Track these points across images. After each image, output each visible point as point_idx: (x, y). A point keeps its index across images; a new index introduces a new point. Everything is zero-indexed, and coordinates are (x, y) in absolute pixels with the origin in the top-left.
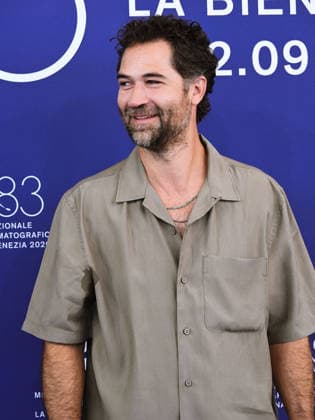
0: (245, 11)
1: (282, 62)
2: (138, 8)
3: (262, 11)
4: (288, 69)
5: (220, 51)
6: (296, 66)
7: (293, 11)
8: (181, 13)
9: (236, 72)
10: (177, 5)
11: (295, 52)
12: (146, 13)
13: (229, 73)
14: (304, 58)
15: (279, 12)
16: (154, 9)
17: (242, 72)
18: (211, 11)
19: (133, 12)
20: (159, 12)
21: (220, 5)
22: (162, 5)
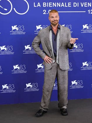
0: (48, 6)
2: (35, 6)
3: (50, 6)
5: (45, 11)
7: (53, 6)
8: (40, 6)
10: (40, 5)
12: (36, 6)
13: (46, 14)
15: (52, 6)
16: (37, 6)
17: (47, 14)
18: (44, 6)
19: (34, 6)
20: (38, 6)
21: (45, 5)
22: (38, 5)
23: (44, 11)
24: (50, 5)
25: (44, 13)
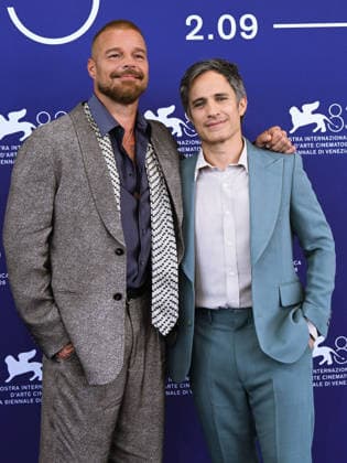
1: (239, 30)
4: (243, 34)
6: (249, 33)
9: (206, 37)
11: (248, 22)
13: (201, 38)
14: (255, 27)
17: (211, 37)
23: (188, 22)
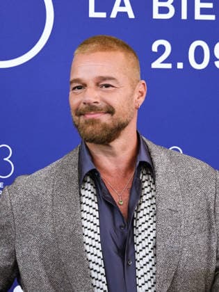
0: (184, 16)
1: (213, 58)
2: (96, 10)
3: (198, 16)
4: (218, 64)
5: (162, 49)
8: (131, 15)
10: (128, 9)
12: (103, 15)
13: (169, 66)
15: (212, 17)
16: (109, 13)
17: (180, 65)
18: (156, 15)
19: (93, 14)
20: (113, 15)
21: (163, 10)
22: (117, 9)
23: (155, 48)
24: (203, 11)
25: (157, 64)
